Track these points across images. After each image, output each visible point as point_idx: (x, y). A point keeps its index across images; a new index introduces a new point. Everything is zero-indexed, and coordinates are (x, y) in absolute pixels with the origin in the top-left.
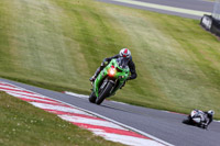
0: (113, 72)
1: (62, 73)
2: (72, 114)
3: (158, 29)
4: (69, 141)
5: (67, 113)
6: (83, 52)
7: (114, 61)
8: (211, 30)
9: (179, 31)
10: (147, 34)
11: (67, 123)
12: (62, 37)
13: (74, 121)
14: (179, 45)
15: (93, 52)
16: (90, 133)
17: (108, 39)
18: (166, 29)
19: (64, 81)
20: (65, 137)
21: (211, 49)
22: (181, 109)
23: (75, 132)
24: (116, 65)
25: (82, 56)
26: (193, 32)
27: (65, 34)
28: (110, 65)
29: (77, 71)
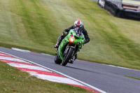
0: (72, 40)
1: (10, 36)
2: (16, 62)
3: (72, 7)
4: (14, 79)
5: (13, 62)
6: (23, 22)
7: (72, 31)
8: (105, 8)
9: (84, 8)
10: (64, 10)
11: (13, 68)
12: (10, 13)
13: (17, 66)
14: (84, 17)
15: (29, 22)
16: (28, 74)
17: (40, 14)
18: (76, 7)
19: (11, 41)
20: (12, 77)
21: (104, 20)
22: (86, 58)
23: (18, 74)
24: (74, 34)
25: (23, 25)
26: (93, 9)
27: (11, 11)
28: (70, 34)
29: (19, 35)
